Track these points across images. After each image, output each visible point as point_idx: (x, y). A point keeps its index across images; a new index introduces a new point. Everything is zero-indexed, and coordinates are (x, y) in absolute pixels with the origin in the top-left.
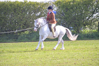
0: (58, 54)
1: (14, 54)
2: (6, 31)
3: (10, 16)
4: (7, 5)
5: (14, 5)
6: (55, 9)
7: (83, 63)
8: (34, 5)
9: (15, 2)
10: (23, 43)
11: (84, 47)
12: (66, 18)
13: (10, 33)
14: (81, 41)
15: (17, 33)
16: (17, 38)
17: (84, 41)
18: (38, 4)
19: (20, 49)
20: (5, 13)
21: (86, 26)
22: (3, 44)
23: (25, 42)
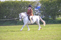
0: (42, 32)
1: (14, 32)
2: (10, 19)
3: (12, 9)
4: (10, 3)
5: (15, 3)
6: (40, 5)
7: (57, 38)
8: (27, 3)
9: (15, 1)
10: (20, 26)
11: (58, 28)
12: (46, 11)
13: (12, 20)
14: (56, 25)
15: (16, 20)
16: (16, 23)
17: (58, 25)
18: (29, 2)
19: (18, 29)
20: (9, 8)
21: (59, 16)
22: (8, 26)
23: (21, 25)
